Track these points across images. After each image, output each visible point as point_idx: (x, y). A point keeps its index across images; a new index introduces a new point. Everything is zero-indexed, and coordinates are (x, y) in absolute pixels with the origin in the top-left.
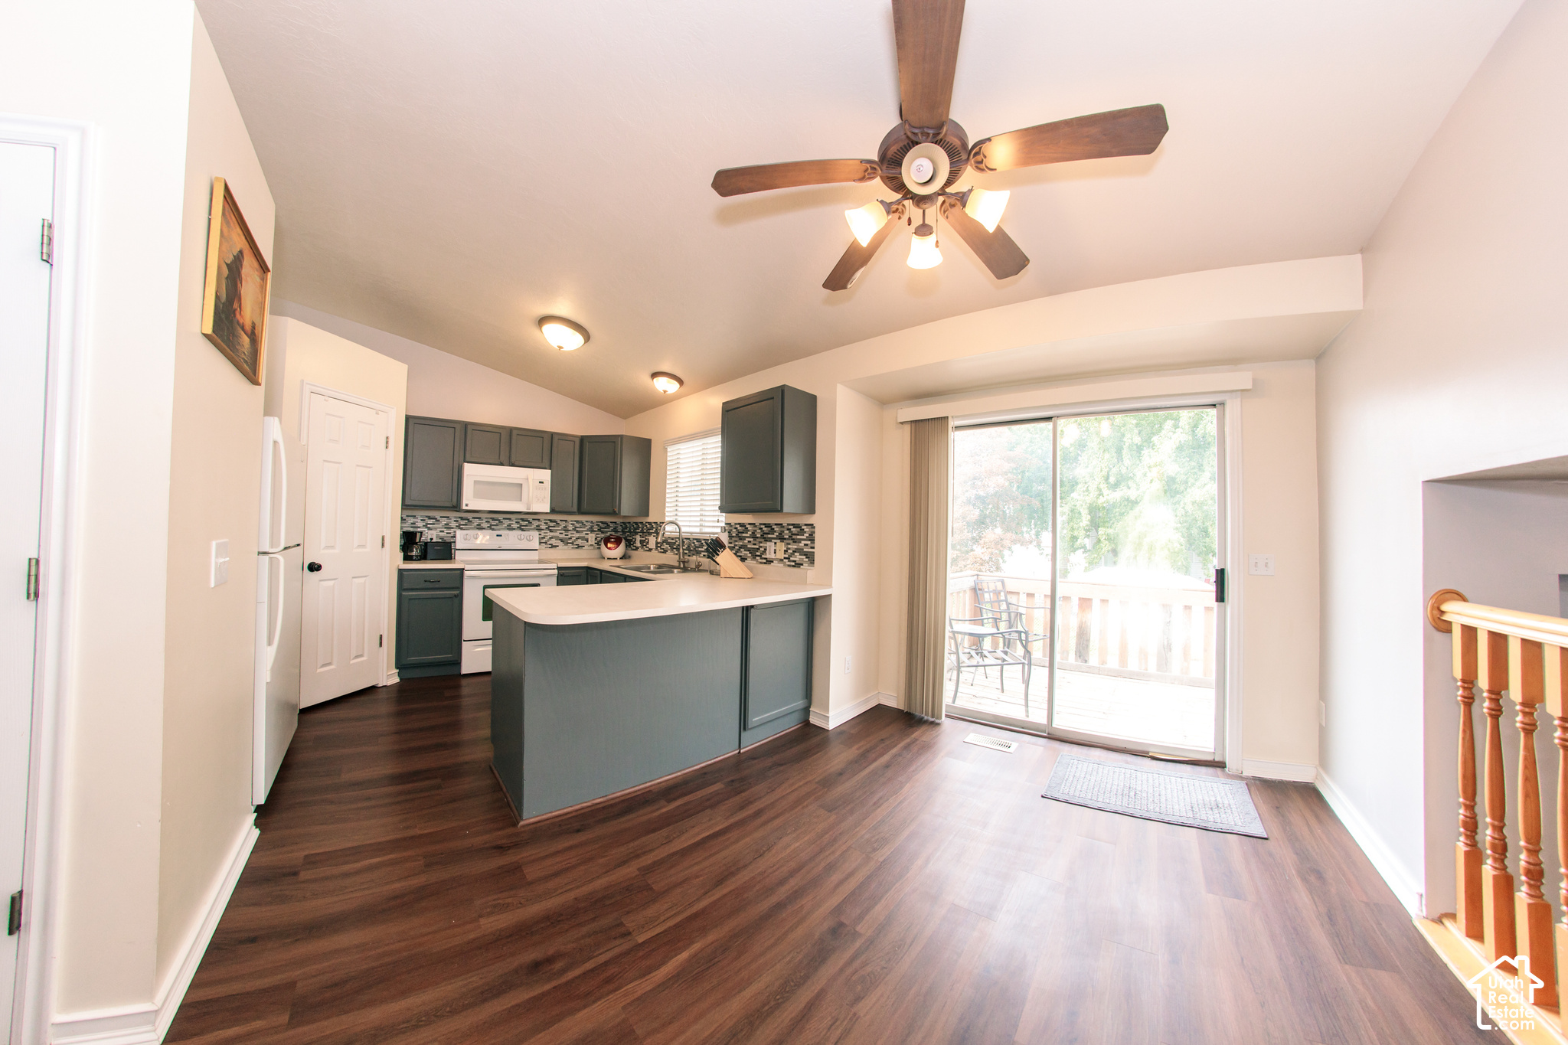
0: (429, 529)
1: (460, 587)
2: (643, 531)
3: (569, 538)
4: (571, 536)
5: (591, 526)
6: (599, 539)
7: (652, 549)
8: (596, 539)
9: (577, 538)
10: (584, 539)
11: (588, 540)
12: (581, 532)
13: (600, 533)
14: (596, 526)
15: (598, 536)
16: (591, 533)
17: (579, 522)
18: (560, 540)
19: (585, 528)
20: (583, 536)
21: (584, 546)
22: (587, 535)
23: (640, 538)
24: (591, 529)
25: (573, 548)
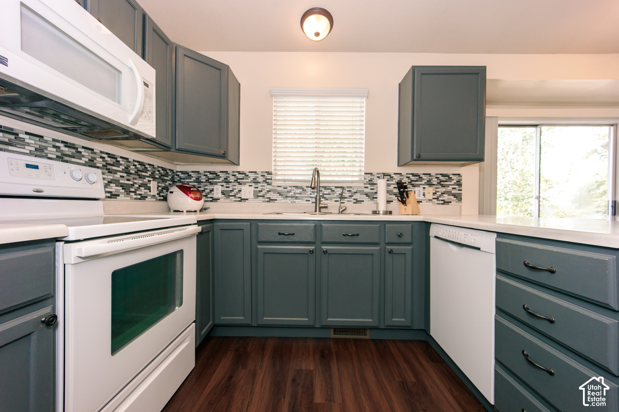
2: (226, 181)
3: (132, 185)
4: (133, 183)
5: (153, 171)
6: (160, 188)
7: (247, 199)
8: (158, 188)
9: (139, 186)
10: (146, 187)
11: (150, 189)
12: (144, 177)
13: (161, 181)
14: (157, 172)
15: (160, 185)
16: (153, 180)
17: (141, 164)
18: (121, 186)
19: (147, 173)
20: (145, 183)
21: (146, 197)
22: (149, 182)
23: (221, 188)
24: (153, 176)
25: (136, 199)
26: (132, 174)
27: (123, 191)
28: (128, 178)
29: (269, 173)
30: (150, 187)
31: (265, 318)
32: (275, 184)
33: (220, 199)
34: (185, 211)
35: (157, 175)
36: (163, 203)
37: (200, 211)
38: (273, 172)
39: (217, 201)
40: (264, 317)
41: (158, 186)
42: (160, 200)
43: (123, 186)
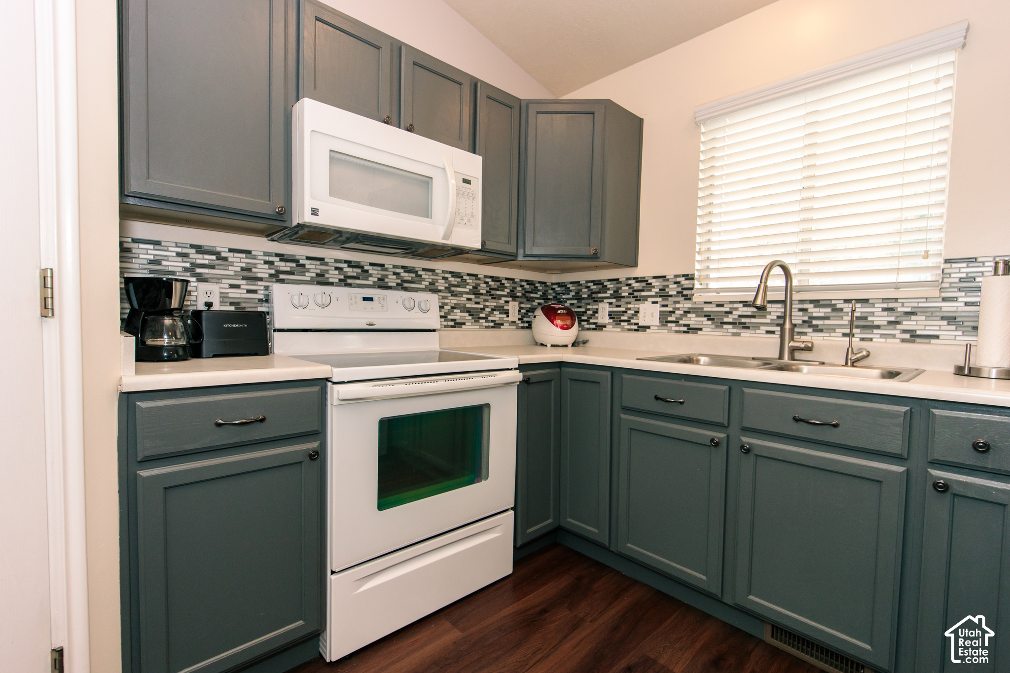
0: (201, 279)
1: (319, 432)
2: (617, 295)
3: (481, 309)
4: (484, 306)
5: (513, 288)
6: (523, 311)
7: (649, 327)
8: (519, 311)
9: (492, 310)
10: (503, 310)
11: (508, 313)
12: (499, 297)
13: (525, 300)
14: (519, 289)
15: (523, 306)
16: (513, 300)
17: (494, 279)
18: (467, 312)
19: (504, 291)
20: (501, 305)
21: (502, 324)
22: (506, 304)
23: (609, 308)
24: (513, 294)
25: (487, 327)
26: (482, 294)
27: (470, 318)
28: (477, 300)
29: (689, 277)
30: (508, 310)
31: (629, 545)
32: (698, 298)
33: (607, 326)
34: (549, 345)
35: (519, 291)
36: (527, 332)
37: (573, 345)
38: (696, 274)
39: (602, 330)
40: (628, 542)
41: (521, 308)
42: (523, 327)
43: (470, 312)
